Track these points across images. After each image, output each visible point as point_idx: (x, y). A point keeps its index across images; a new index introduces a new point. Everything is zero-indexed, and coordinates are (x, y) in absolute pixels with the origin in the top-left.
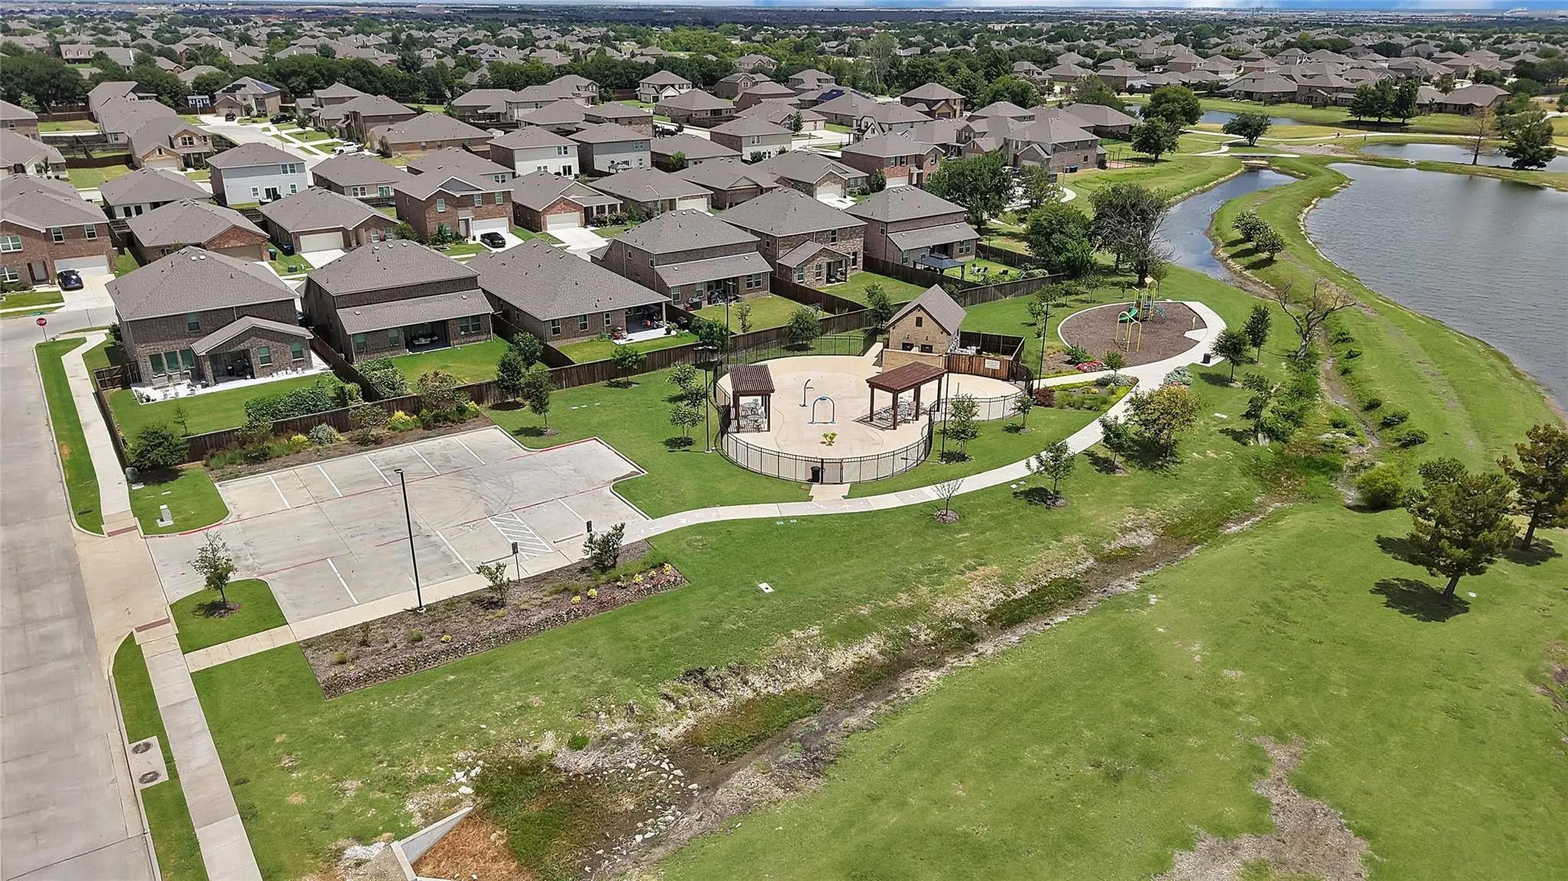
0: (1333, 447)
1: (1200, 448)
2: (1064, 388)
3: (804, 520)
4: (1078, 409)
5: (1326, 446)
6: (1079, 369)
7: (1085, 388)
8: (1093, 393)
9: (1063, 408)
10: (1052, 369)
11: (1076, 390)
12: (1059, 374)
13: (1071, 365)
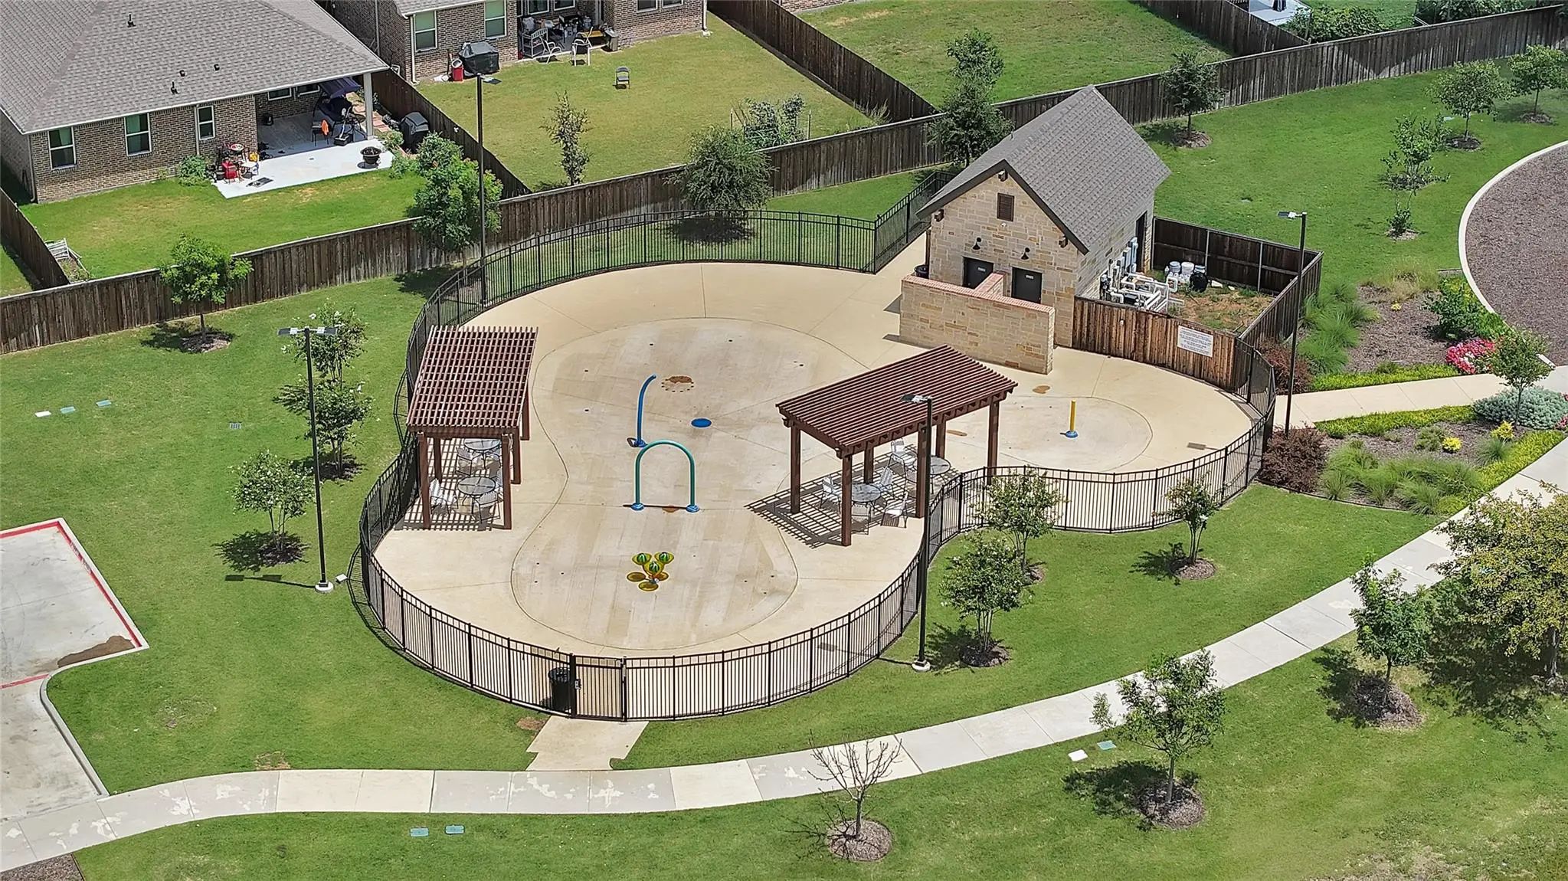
2: (1375, 429)
3: (480, 829)
4: (1379, 502)
6: (1449, 362)
7: (1432, 432)
8: (1445, 451)
9: (1335, 496)
10: (1378, 356)
11: (1405, 434)
12: (1386, 372)
13: (1436, 345)
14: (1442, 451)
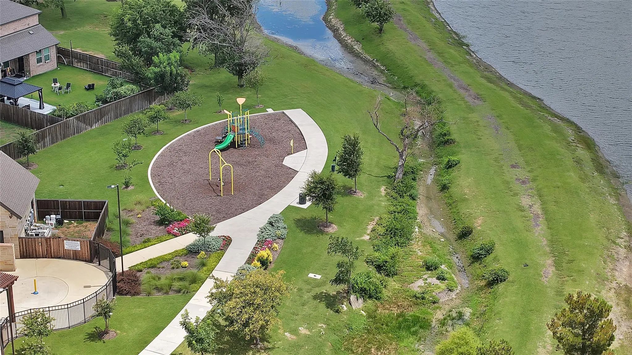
0: (423, 298)
1: (292, 325)
2: (152, 265)
4: (167, 293)
5: (417, 298)
6: (169, 233)
7: (175, 261)
8: (183, 267)
9: (149, 294)
10: (140, 236)
11: (165, 264)
12: (147, 242)
13: (161, 227)
14: (181, 268)
